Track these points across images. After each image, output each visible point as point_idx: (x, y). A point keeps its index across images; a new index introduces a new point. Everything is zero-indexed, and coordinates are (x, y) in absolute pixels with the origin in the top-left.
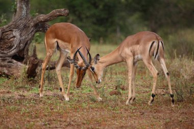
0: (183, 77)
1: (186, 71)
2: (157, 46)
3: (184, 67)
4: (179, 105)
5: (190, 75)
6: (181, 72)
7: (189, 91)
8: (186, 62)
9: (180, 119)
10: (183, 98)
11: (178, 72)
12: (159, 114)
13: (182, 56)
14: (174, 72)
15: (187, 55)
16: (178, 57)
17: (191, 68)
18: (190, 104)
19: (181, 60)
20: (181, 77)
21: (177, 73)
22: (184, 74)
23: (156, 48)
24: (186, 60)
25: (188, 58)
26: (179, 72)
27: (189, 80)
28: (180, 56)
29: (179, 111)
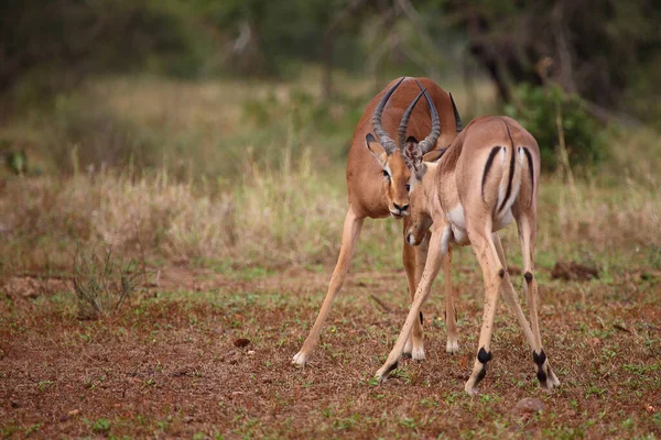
0: (100, 237)
1: (109, 217)
2: (508, 164)
3: (103, 206)
4: (83, 330)
5: (123, 232)
6: (94, 222)
7: (119, 284)
8: (110, 188)
9: (85, 379)
10: (96, 309)
11: (82, 220)
12: (17, 363)
13: (97, 169)
14: (69, 221)
15: (115, 164)
16: (83, 170)
17: (124, 209)
18: (121, 329)
19: (93, 182)
20: (93, 238)
21: (79, 225)
22: (101, 229)
23: (506, 173)
24: (111, 180)
25: (118, 176)
26: (86, 221)
27: (119, 247)
28: (91, 168)
29: (84, 352)
